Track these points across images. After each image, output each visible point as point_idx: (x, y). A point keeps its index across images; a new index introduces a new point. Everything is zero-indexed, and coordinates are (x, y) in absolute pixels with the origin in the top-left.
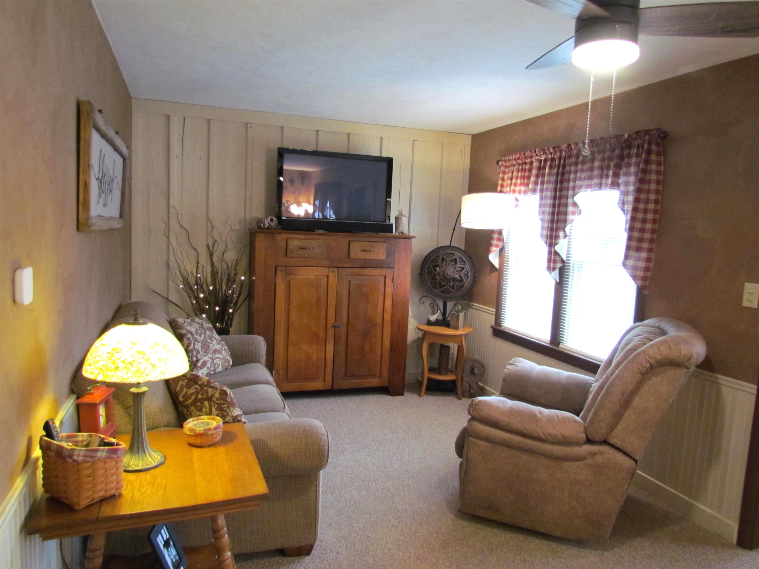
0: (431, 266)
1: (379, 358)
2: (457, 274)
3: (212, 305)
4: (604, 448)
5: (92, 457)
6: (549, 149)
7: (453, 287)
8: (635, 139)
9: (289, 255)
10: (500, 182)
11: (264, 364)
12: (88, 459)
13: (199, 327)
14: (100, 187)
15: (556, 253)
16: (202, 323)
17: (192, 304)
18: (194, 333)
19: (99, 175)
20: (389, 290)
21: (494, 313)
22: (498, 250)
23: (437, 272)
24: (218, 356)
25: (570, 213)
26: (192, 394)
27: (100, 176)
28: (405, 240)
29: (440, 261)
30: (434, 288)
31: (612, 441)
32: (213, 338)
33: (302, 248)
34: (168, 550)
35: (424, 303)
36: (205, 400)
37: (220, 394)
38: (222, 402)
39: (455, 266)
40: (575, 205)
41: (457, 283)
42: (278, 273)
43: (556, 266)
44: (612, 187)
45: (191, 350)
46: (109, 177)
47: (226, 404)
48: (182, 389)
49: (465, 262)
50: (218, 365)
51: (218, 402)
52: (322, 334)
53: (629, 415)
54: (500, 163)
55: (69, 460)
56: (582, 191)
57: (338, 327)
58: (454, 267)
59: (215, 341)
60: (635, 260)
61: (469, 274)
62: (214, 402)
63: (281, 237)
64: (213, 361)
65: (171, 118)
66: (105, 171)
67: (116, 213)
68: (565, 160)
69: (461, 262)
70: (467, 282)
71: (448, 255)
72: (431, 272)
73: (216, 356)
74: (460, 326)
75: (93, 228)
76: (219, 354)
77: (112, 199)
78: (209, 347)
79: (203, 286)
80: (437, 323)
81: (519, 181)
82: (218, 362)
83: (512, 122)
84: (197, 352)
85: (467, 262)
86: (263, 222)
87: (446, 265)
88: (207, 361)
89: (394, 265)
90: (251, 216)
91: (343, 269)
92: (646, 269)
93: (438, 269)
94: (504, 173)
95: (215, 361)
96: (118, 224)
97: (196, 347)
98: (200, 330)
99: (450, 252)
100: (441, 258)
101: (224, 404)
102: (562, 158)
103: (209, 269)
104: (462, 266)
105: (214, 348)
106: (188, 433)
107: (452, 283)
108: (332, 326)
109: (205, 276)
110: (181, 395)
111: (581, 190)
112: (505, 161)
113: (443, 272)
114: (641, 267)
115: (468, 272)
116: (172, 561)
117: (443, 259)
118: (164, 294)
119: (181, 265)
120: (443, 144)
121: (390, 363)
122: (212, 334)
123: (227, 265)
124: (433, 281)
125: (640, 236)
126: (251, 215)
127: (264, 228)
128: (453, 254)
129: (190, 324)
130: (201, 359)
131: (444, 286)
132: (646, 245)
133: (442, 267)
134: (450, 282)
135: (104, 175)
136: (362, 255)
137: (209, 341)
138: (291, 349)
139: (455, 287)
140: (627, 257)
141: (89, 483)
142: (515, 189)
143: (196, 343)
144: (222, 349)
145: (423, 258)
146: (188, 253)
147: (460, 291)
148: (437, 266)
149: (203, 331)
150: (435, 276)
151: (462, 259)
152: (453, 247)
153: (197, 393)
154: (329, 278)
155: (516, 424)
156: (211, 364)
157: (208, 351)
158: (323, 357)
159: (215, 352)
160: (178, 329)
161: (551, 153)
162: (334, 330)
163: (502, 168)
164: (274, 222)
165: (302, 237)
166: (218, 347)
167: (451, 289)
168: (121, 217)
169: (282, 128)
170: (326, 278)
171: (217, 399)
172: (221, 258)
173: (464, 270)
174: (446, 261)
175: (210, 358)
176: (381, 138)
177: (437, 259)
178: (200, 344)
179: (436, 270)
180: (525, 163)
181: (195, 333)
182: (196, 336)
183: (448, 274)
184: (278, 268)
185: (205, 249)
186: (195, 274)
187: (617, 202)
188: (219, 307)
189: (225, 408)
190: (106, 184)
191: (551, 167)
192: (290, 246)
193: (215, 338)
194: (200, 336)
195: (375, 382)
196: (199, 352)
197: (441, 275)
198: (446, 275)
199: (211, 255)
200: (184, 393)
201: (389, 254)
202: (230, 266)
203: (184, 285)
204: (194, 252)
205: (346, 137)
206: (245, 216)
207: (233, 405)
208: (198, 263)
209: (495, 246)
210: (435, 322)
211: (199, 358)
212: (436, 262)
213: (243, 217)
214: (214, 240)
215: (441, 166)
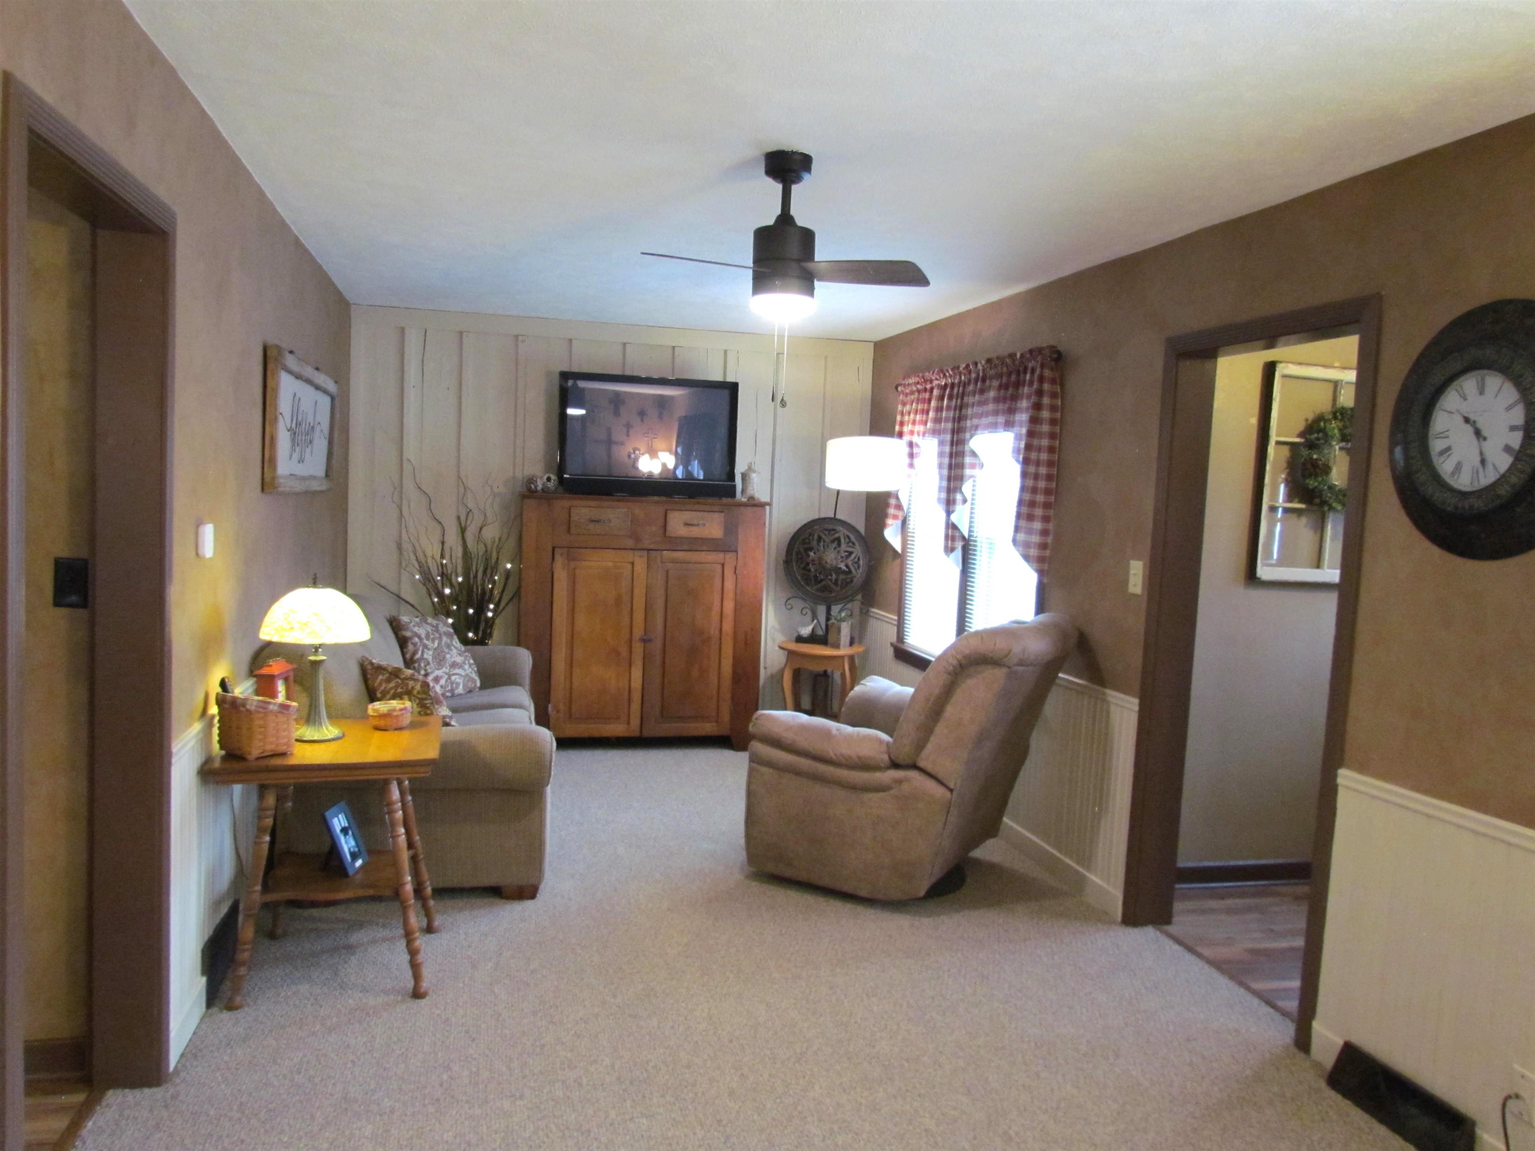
0: (802, 550)
1: (715, 692)
2: (842, 562)
3: (462, 605)
4: (913, 774)
5: (264, 708)
6: (948, 371)
7: (836, 583)
8: (1029, 360)
9: (573, 531)
10: (899, 418)
11: (527, 687)
12: (261, 710)
13: (432, 630)
14: (293, 440)
15: (954, 527)
16: (437, 625)
17: (433, 603)
18: (423, 636)
19: (292, 424)
20: (729, 585)
21: (896, 623)
22: (899, 522)
23: (811, 558)
24: (457, 671)
25: (967, 466)
26: (391, 688)
27: (294, 425)
28: (755, 509)
29: (814, 543)
30: (808, 584)
31: (922, 764)
32: (452, 647)
33: (593, 521)
34: (345, 838)
35: (792, 608)
36: (404, 695)
37: (422, 686)
38: (424, 696)
39: (838, 549)
40: (974, 454)
41: (842, 577)
42: (557, 557)
43: (954, 546)
44: (1007, 429)
45: (417, 659)
46: (308, 425)
47: (429, 699)
48: (380, 684)
49: (854, 544)
50: (458, 684)
51: (420, 696)
52: (624, 651)
53: (940, 729)
54: (900, 389)
55: (242, 709)
56: (978, 434)
57: (650, 640)
58: (836, 551)
59: (455, 651)
60: (1026, 533)
61: (861, 562)
62: (414, 696)
63: (562, 504)
64: (449, 678)
65: (406, 331)
66: (300, 419)
67: (321, 472)
68: (964, 387)
69: (848, 543)
70: (859, 575)
71: (826, 533)
72: (801, 559)
73: (454, 672)
74: (842, 643)
75: (281, 489)
76: (459, 669)
77: (312, 453)
78: (444, 657)
79: (451, 577)
80: (813, 639)
81: (918, 417)
82: (458, 680)
83: (916, 326)
84: (426, 663)
85: (857, 544)
86: (534, 482)
87: (824, 547)
88: (441, 677)
89: (737, 547)
90: (523, 473)
91: (658, 552)
92: (1043, 546)
93: (812, 554)
94: (904, 404)
95: (453, 678)
96: (319, 486)
97: (425, 656)
98: (433, 634)
99: (830, 527)
100: (816, 537)
101: (426, 699)
102: (961, 385)
103: (459, 552)
104: (850, 549)
105: (453, 660)
106: (371, 714)
107: (834, 576)
108: (640, 639)
109: (454, 564)
110: (380, 691)
111: (977, 432)
112: (904, 386)
113: (820, 559)
114: (1035, 543)
115: (859, 559)
116: (349, 850)
117: (820, 538)
118: (394, 588)
119: (417, 545)
120: (826, 358)
121: (733, 699)
122: (451, 642)
123: (486, 547)
124: (806, 572)
125: (1032, 499)
126: (523, 470)
127: (536, 491)
128: (834, 530)
129: (418, 625)
130: (432, 672)
131: (822, 580)
132: (1039, 512)
133: (818, 550)
134: (831, 575)
135: (299, 424)
136: (683, 531)
137: (446, 650)
138: (577, 671)
139: (839, 582)
140: (1017, 529)
141: (260, 733)
142: (913, 429)
143: (425, 650)
144: (464, 663)
145: (790, 536)
146: (426, 528)
147: (848, 588)
148: (811, 549)
149: (438, 636)
150: (808, 564)
151: (849, 538)
152: (840, 520)
153: (396, 687)
154: (635, 565)
155: (803, 742)
156: (446, 681)
157: (442, 663)
158: (627, 687)
159: (454, 665)
160: (401, 630)
161: (951, 376)
162: (643, 645)
163: (901, 397)
164: (552, 481)
165: (593, 503)
166: (459, 659)
167: (832, 586)
168: (327, 476)
169: (571, 340)
170: (629, 567)
171: (418, 693)
172: (477, 536)
173: (853, 556)
174: (824, 541)
175: (446, 674)
176: (726, 352)
177: (811, 538)
178: (431, 653)
179: (808, 556)
180: (925, 390)
181: (425, 637)
182: (425, 641)
183: (826, 562)
184: (557, 551)
185: (454, 522)
186: (438, 560)
187: (1011, 450)
188: (473, 608)
189: (428, 705)
190: (302, 435)
191: (950, 397)
192: (574, 517)
193: (456, 648)
194: (433, 642)
195: (708, 728)
196: (428, 664)
197: (817, 562)
198: (824, 562)
199: (463, 531)
200: (382, 688)
201: (731, 529)
202: (489, 548)
203: (421, 574)
204: (439, 528)
205: (670, 351)
206: (514, 473)
207: (439, 702)
208: (443, 543)
209: (891, 516)
210: (808, 637)
211: (429, 671)
212: (809, 543)
213: (511, 474)
214: (468, 510)
215: (825, 393)
